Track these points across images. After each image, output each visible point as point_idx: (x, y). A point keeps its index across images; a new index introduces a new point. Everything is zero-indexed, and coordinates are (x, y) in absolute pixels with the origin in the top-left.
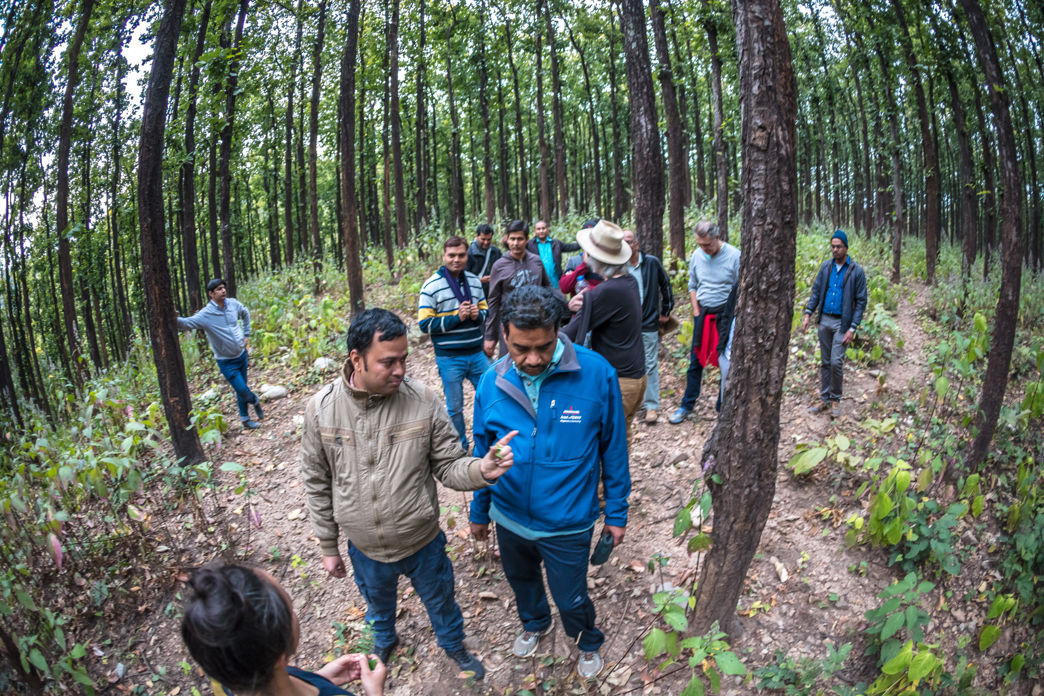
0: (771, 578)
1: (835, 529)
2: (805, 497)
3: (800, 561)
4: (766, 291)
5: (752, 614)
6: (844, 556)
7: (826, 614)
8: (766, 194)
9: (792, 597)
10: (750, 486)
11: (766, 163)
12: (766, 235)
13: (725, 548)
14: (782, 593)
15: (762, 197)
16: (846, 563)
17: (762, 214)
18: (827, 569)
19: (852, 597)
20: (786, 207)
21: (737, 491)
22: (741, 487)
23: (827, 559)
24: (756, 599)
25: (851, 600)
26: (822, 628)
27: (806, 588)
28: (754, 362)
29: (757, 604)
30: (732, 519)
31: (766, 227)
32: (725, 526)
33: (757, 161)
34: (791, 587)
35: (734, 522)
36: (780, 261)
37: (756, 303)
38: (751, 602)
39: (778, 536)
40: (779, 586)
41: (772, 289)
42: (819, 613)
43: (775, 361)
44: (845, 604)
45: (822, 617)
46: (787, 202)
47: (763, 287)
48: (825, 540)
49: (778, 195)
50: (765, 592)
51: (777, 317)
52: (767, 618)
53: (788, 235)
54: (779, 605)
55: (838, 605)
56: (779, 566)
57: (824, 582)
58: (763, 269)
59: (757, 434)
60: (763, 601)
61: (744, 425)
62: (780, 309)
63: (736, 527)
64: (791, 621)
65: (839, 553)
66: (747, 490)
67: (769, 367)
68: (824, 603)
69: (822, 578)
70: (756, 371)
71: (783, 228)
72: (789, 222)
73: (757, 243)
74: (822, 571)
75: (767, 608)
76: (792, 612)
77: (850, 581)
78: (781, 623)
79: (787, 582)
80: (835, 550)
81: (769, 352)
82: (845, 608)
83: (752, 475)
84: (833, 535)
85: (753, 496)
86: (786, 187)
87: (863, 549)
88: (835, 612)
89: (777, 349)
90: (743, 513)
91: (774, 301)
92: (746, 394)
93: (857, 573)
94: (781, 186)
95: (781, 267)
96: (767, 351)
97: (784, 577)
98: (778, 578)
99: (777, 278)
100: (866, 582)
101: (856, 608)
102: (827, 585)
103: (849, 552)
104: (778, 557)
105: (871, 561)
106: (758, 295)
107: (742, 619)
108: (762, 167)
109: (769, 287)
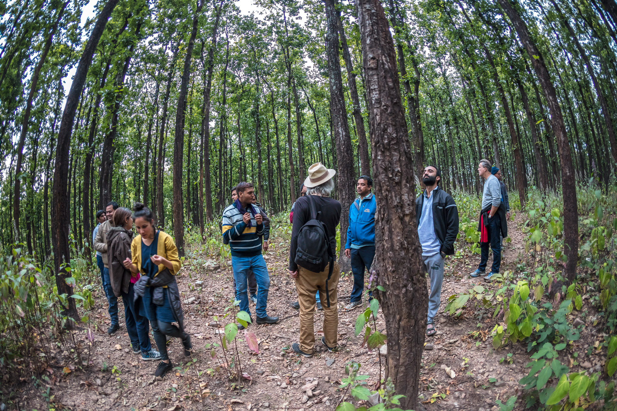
0: (443, 378)
1: (484, 342)
2: (460, 329)
3: (463, 363)
4: (389, 144)
5: (432, 401)
6: (494, 356)
7: (490, 392)
8: (380, 91)
9: (461, 387)
10: (405, 286)
11: (378, 75)
12: (382, 112)
13: (398, 344)
14: (454, 385)
15: (378, 92)
16: (497, 359)
17: (379, 101)
18: (483, 366)
19: (506, 378)
20: (393, 95)
21: (396, 292)
22: (399, 288)
23: (483, 360)
24: (434, 391)
25: (506, 379)
26: (488, 401)
27: (471, 379)
28: (389, 191)
29: (435, 395)
30: (398, 317)
31: (382, 108)
32: (394, 325)
33: (372, 75)
34: (460, 380)
35: (400, 320)
36: (395, 126)
37: (383, 152)
38: (431, 394)
39: (444, 353)
40: (451, 381)
41: (393, 142)
42: (484, 392)
43: (405, 190)
44: (502, 382)
45: (487, 394)
46: (393, 92)
47: (386, 142)
48: (478, 349)
49: (387, 89)
50: (440, 387)
51: (400, 160)
52: (445, 403)
53: (397, 110)
54: (452, 393)
55: (497, 384)
56: (448, 369)
57: (483, 373)
58: (384, 131)
59: (402, 244)
60: (440, 392)
61: (391, 238)
62: (400, 154)
63: (402, 323)
64: (464, 401)
65: (490, 354)
66: (404, 290)
67: (401, 195)
68: (486, 385)
69: (481, 371)
70: (391, 197)
71: (393, 107)
72: (396, 103)
73: (378, 117)
74: (480, 367)
75: (444, 396)
76: (463, 395)
77: (502, 369)
78: (456, 404)
79: (455, 378)
80: (487, 353)
81: (399, 184)
82: (503, 385)
83: (405, 277)
84: (483, 346)
85: (410, 295)
86: (391, 84)
87: (507, 348)
88: (496, 389)
89: (404, 182)
90: (404, 310)
91: (395, 150)
92: (388, 215)
93: (506, 362)
94: (388, 84)
95: (396, 129)
96: (397, 183)
97: (453, 375)
98: (449, 376)
99: (394, 135)
100: (514, 366)
101: (511, 383)
102: (486, 374)
103: (498, 352)
104: (447, 365)
105: (514, 354)
106: (384, 147)
107: (426, 406)
108: (376, 77)
109: (390, 142)
